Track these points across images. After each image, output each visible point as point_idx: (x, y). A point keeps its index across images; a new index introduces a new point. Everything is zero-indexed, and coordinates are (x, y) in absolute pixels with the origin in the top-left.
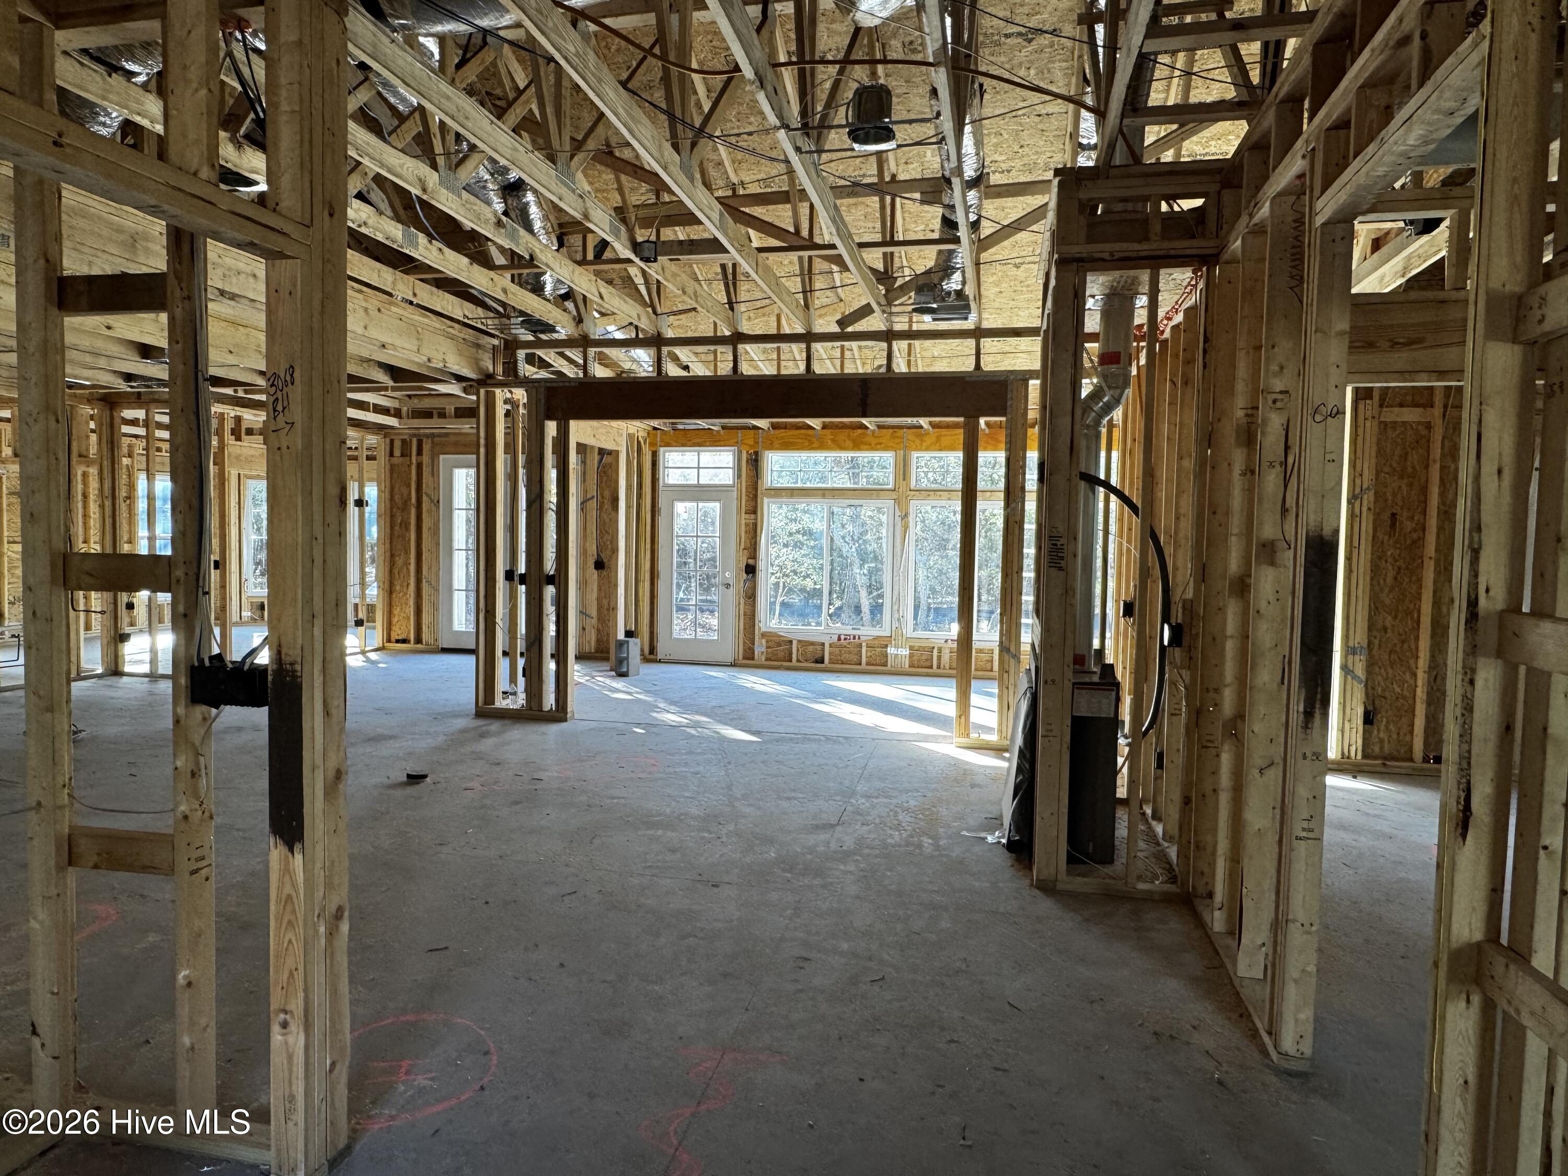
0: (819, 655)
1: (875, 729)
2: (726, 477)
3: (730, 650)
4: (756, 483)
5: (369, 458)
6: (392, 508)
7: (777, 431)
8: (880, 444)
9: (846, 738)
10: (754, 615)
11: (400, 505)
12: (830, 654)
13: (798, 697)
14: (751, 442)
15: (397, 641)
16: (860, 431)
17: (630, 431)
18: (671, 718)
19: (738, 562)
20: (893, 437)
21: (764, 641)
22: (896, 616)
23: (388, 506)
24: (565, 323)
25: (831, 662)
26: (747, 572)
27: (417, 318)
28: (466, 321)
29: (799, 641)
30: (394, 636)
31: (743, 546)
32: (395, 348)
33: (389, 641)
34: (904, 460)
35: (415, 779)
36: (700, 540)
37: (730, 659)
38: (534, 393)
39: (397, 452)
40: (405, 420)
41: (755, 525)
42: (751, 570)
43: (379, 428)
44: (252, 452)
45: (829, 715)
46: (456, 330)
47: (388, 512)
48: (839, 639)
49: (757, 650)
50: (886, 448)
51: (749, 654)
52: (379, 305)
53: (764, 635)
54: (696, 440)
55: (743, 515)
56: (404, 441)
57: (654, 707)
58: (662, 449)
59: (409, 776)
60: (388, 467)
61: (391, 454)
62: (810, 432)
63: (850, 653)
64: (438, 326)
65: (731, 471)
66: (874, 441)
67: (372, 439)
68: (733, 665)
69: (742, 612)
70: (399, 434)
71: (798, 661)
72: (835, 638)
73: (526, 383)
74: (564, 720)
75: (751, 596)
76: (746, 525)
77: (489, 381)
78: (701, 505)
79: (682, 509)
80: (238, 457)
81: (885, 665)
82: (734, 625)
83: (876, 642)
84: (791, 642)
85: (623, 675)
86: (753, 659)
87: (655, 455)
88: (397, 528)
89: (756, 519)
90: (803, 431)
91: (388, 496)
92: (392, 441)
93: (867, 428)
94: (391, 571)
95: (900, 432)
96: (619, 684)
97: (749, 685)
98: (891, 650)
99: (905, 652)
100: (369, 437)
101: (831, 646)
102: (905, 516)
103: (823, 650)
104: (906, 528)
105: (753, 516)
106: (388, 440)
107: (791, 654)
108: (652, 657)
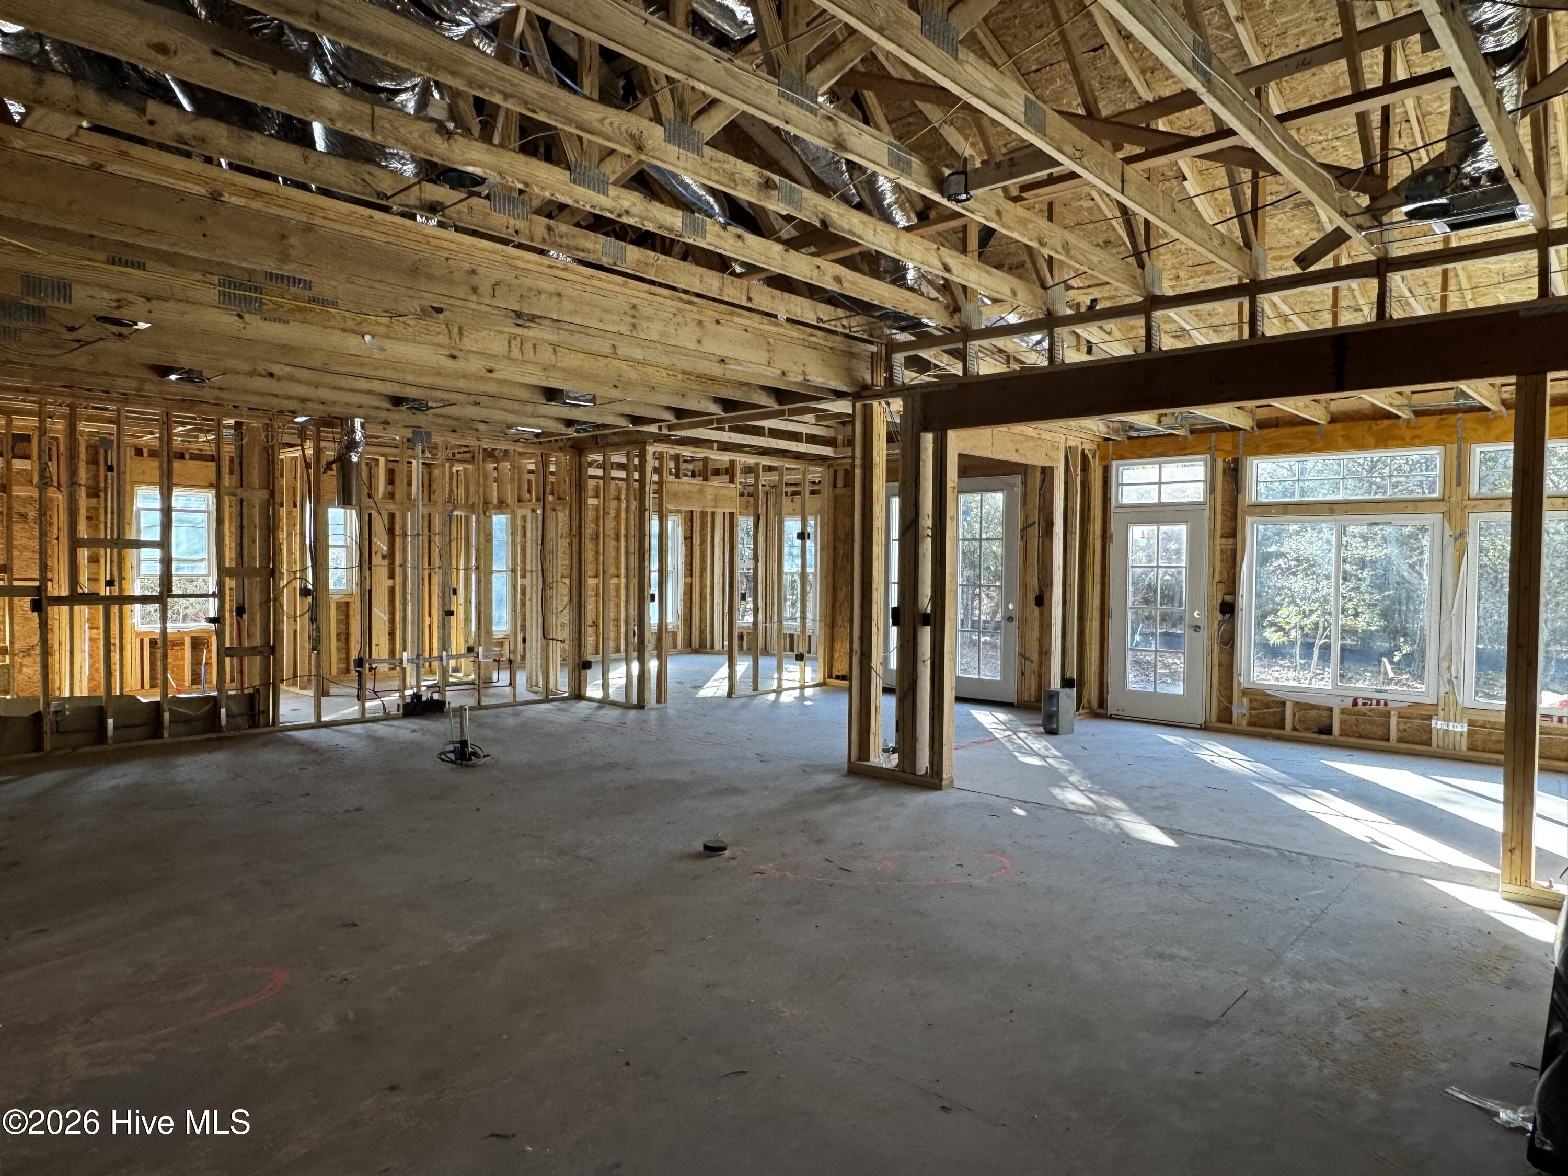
0: (1325, 722)
1: (1371, 847)
2: (1195, 493)
3: (1198, 712)
4: (1236, 498)
5: (813, 492)
6: (835, 540)
7: (1266, 431)
8: (1418, 437)
9: (1312, 858)
10: (1232, 667)
11: (843, 537)
12: (1342, 722)
13: (1271, 782)
14: (1228, 447)
15: (838, 678)
16: (1386, 423)
17: (1071, 443)
18: (1074, 797)
19: (1211, 597)
20: (1439, 426)
21: (1245, 701)
22: (1446, 676)
23: (831, 539)
24: (933, 314)
25: (1343, 733)
26: (1223, 612)
27: (767, 327)
28: (821, 324)
29: (1297, 704)
30: (836, 672)
31: (1217, 578)
32: (737, 361)
33: (830, 677)
34: (1459, 457)
35: (712, 850)
36: (1161, 571)
37: (1200, 720)
38: (910, 399)
39: (840, 483)
40: (841, 449)
41: (1234, 552)
42: (1228, 609)
43: (822, 459)
44: (691, 488)
45: (1303, 815)
46: (819, 338)
47: (831, 545)
48: (1355, 703)
49: (1236, 712)
50: (1428, 443)
51: (1225, 716)
52: (717, 316)
53: (1245, 692)
54: (1159, 450)
55: (1218, 541)
56: (846, 471)
57: (1059, 779)
58: (1114, 463)
59: (706, 847)
60: (832, 498)
61: (835, 486)
62: (1315, 429)
63: (1372, 723)
64: (795, 335)
65: (1201, 485)
66: (1408, 434)
67: (816, 473)
68: (1205, 728)
69: (1216, 661)
70: (842, 464)
71: (1294, 729)
72: (1349, 702)
73: (904, 391)
74: (938, 787)
75: (1228, 642)
76: (1222, 552)
77: (864, 394)
78: (1163, 528)
79: (1138, 533)
80: (676, 495)
81: (1428, 743)
82: (1206, 679)
83: (1415, 712)
84: (1283, 703)
85: (1051, 732)
86: (1231, 722)
87: (1106, 471)
88: (839, 561)
89: (1235, 544)
90: (1300, 429)
91: (831, 531)
92: (836, 472)
93: (1398, 417)
94: (833, 606)
95: (1452, 419)
96: (1038, 744)
97: (1208, 759)
98: (1438, 724)
99: (1461, 728)
100: (812, 469)
101: (1343, 711)
102: (1460, 536)
103: (1331, 717)
104: (1461, 553)
105: (1231, 541)
106: (832, 471)
107: (1283, 719)
108: (1101, 711)
